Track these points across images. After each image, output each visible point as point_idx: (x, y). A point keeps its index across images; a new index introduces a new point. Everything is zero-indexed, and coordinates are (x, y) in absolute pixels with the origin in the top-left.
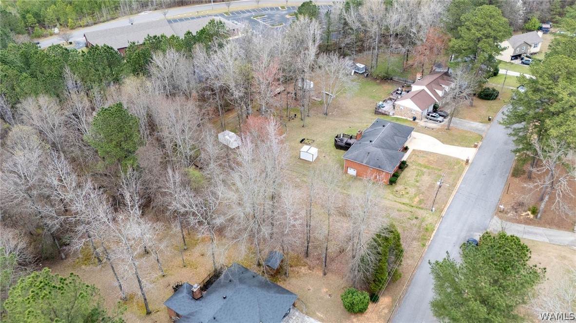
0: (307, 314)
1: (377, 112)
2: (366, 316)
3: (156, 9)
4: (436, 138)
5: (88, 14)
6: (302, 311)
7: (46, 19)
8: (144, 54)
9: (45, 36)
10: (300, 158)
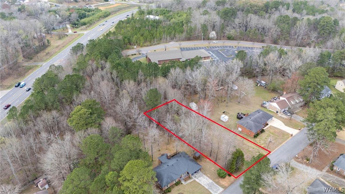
0: (204, 174)
1: (262, 106)
2: (225, 179)
3: (177, 41)
4: (283, 122)
5: (149, 41)
6: (203, 173)
7: (132, 42)
8: (168, 68)
9: (131, 49)
10: (220, 119)
